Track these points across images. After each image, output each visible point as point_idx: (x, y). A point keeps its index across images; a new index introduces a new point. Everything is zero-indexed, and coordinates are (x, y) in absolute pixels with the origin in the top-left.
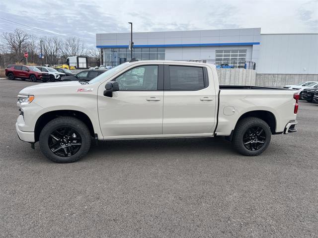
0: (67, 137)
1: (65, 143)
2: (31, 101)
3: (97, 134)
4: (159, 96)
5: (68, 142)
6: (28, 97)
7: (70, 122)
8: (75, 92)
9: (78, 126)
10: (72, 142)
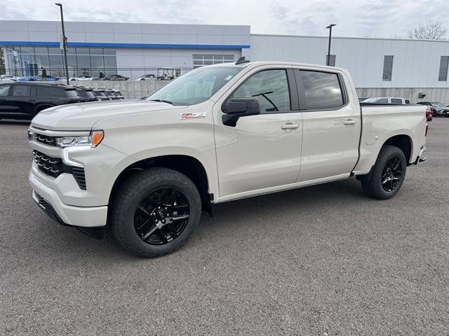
0: (164, 207)
1: (160, 218)
2: (98, 142)
3: (213, 194)
4: (296, 121)
5: (166, 216)
6: (91, 135)
7: (172, 178)
8: (178, 120)
9: (186, 183)
10: (171, 215)
